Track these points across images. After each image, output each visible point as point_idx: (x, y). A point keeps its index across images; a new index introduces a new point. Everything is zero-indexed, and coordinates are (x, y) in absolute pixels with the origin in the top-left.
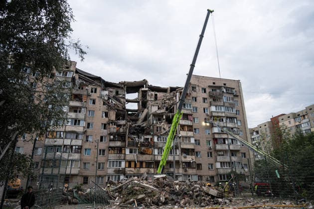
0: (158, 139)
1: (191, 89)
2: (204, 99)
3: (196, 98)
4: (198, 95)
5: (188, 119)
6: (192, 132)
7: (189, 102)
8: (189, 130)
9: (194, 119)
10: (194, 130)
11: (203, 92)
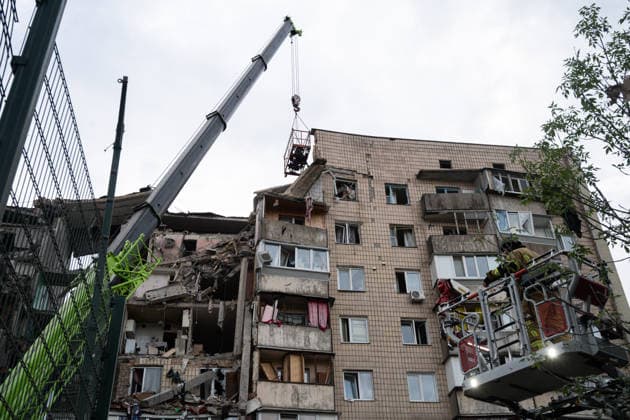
1: (332, 188)
2: (401, 233)
3: (355, 228)
4: (368, 213)
5: (305, 323)
6: (329, 390)
7: (313, 241)
8: (313, 376)
9: (345, 321)
10: (339, 376)
11: (393, 199)
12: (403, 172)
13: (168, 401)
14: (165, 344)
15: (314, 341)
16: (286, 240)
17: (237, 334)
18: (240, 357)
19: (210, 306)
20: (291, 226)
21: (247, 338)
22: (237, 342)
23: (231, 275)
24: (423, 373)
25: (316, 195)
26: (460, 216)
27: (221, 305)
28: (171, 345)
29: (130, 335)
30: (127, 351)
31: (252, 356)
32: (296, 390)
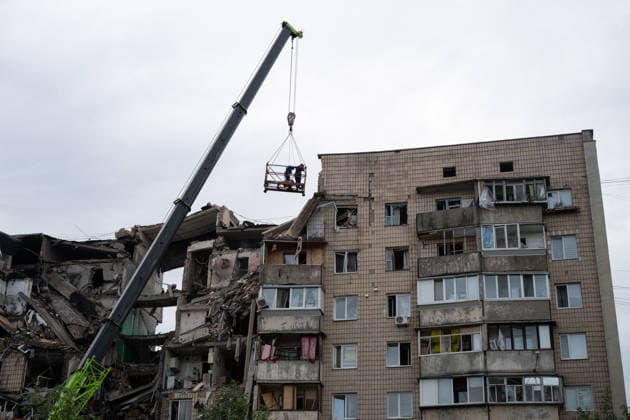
3: (353, 257)
4: (366, 239)
7: (308, 278)
15: (302, 372)
16: (283, 282)
19: (228, 344)
20: (288, 268)
21: (251, 374)
23: (245, 314)
25: (318, 228)
26: (449, 235)
27: (237, 343)
28: (201, 379)
30: (168, 387)
31: (253, 390)
32: (286, 417)
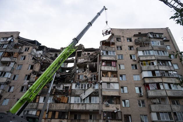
0: (76, 86)
1: (116, 40)
2: (131, 48)
3: (121, 47)
4: (123, 44)
5: (111, 65)
6: (117, 78)
7: (112, 50)
8: (113, 76)
9: (120, 65)
10: (119, 76)
11: (129, 41)
12: (131, 35)
13: (85, 81)
14: (84, 71)
15: (113, 69)
16: (106, 50)
17: (97, 68)
18: (98, 72)
19: (92, 63)
20: (107, 47)
21: (99, 69)
22: (97, 70)
23: (96, 57)
24: (137, 75)
25: (112, 41)
26: (143, 43)
27: (94, 63)
28: (85, 71)
29: (77, 69)
30: (77, 72)
31: (100, 72)
32: (110, 78)
